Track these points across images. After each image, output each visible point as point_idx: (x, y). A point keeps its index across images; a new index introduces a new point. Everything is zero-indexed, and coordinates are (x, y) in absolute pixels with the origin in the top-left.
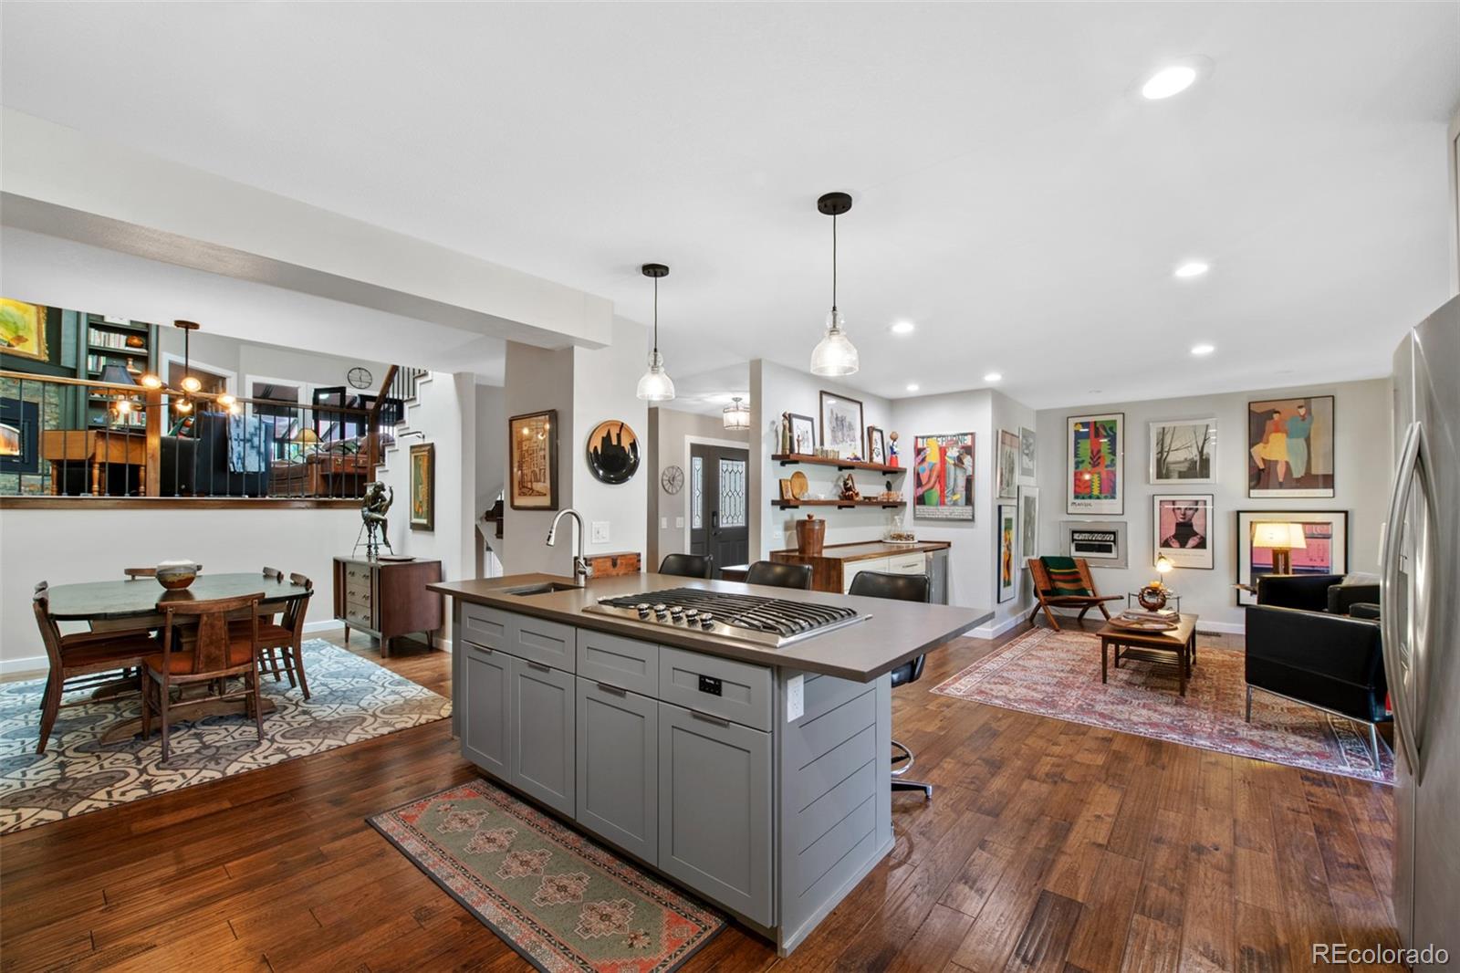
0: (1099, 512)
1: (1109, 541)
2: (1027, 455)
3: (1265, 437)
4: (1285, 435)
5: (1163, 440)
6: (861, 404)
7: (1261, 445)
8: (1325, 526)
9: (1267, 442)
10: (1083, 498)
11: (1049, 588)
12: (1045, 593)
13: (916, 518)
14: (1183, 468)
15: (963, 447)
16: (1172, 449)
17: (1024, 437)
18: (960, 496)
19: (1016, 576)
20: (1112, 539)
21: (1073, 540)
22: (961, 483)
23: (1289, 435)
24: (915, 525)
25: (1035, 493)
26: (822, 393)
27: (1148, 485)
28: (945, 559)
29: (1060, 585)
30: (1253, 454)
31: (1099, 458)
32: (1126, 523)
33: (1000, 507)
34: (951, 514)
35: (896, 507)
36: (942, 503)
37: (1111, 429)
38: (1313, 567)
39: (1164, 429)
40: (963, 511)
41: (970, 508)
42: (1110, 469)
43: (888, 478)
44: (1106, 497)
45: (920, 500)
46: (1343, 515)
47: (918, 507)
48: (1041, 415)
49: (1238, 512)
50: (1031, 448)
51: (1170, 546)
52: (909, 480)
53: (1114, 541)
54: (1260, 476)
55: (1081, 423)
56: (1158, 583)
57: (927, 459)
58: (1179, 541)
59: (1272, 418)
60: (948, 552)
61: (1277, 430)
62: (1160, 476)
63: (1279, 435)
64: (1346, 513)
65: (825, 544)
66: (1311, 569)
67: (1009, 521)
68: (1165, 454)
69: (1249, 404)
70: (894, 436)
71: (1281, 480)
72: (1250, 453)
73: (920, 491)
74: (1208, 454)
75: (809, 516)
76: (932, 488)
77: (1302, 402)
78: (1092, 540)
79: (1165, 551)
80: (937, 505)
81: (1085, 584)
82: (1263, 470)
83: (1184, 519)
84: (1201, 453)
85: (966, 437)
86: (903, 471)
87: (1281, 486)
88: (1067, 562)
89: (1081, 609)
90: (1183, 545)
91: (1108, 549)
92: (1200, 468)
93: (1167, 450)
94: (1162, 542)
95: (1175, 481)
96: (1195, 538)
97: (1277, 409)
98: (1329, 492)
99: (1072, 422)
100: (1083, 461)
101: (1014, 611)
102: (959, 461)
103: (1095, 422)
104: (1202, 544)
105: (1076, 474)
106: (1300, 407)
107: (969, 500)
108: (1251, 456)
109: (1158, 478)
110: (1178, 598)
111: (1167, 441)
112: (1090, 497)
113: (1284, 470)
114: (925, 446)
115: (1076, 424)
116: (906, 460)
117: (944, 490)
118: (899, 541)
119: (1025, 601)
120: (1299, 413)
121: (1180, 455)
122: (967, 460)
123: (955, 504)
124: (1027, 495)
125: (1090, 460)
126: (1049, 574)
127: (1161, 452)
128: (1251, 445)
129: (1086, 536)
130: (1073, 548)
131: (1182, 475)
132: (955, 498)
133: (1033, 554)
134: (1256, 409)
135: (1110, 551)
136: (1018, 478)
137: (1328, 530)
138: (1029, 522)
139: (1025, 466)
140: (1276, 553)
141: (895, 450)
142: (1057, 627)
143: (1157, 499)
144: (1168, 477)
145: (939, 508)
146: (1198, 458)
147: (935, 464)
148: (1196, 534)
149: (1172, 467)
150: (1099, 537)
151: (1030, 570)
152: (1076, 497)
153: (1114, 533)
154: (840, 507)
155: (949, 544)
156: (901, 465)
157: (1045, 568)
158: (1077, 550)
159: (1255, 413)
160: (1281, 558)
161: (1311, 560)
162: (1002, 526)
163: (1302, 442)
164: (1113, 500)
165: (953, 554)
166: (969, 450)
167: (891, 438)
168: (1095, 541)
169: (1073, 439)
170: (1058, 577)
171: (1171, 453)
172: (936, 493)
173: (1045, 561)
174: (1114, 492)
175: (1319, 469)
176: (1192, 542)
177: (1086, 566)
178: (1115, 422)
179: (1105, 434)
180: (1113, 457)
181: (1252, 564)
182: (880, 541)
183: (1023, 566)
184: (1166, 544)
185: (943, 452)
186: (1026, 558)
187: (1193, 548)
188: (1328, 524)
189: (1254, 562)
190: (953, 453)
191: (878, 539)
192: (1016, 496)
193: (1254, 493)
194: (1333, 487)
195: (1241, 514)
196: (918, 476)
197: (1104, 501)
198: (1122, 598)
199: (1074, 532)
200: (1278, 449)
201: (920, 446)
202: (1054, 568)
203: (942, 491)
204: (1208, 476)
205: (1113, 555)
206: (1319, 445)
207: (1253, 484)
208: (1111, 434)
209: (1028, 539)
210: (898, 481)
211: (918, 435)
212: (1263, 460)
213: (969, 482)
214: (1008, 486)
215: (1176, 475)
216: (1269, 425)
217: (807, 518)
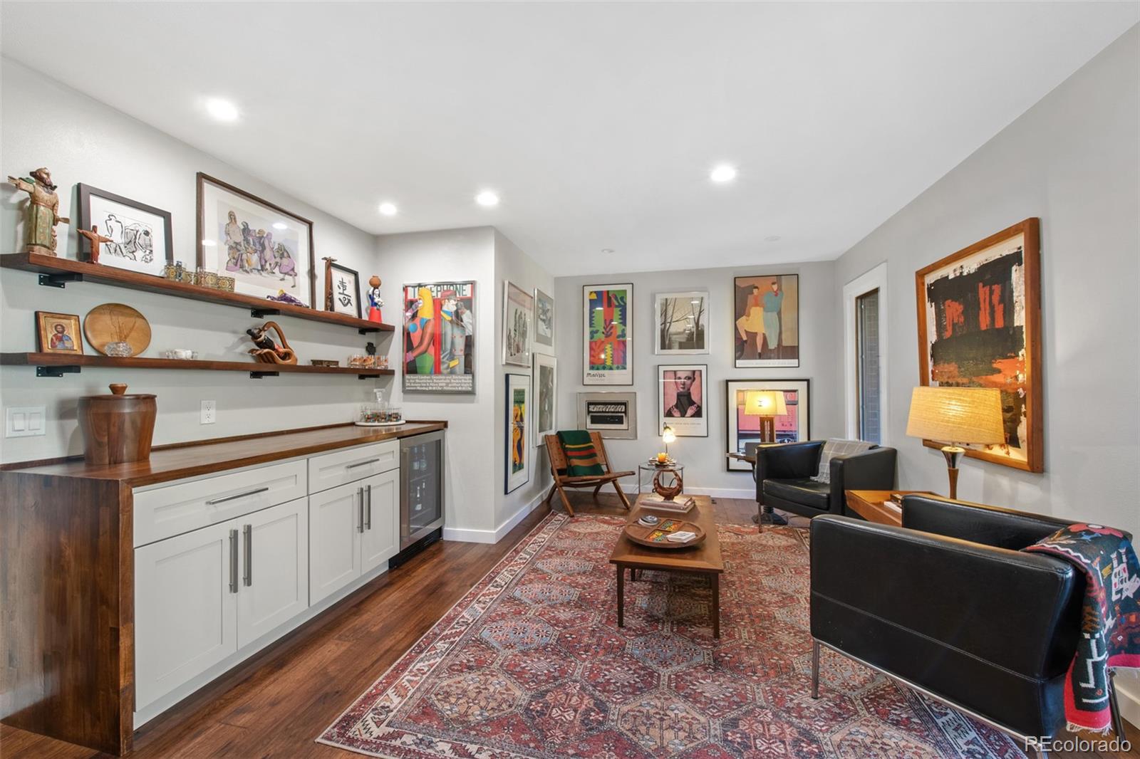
0: (612, 382)
1: (621, 412)
2: (544, 321)
3: (747, 311)
4: (762, 309)
5: (666, 310)
6: (310, 224)
7: (744, 317)
8: (793, 393)
9: (748, 316)
10: (598, 369)
11: (565, 467)
12: (561, 472)
13: (405, 391)
14: (683, 339)
15: (462, 300)
16: (674, 320)
17: (539, 300)
18: (459, 363)
19: (531, 455)
20: (623, 410)
21: (589, 412)
22: (460, 344)
23: (766, 310)
24: (404, 400)
25: (552, 363)
26: (201, 177)
27: (654, 356)
28: (439, 445)
29: (576, 462)
30: (738, 325)
31: (612, 327)
32: (635, 393)
33: (507, 376)
34: (447, 386)
35: (377, 376)
36: (437, 370)
37: (622, 299)
38: (785, 431)
39: (666, 299)
40: (463, 382)
41: (469, 377)
42: (621, 339)
43: (370, 338)
44: (618, 368)
45: (411, 368)
46: (806, 383)
47: (407, 377)
48: (559, 281)
49: (727, 381)
50: (549, 314)
51: (673, 416)
52: (397, 340)
53: (625, 412)
54: (745, 347)
55: (595, 292)
56: (664, 454)
57: (419, 314)
58: (680, 411)
59: (753, 293)
60: (444, 433)
61: (756, 305)
62: (663, 347)
63: (758, 308)
64: (808, 381)
65: (154, 443)
66: (783, 433)
67: (519, 394)
68: (668, 325)
69: (735, 278)
70: (375, 282)
71: (759, 351)
72: (735, 325)
73: (411, 356)
74: (703, 325)
75: (113, 388)
76: (426, 351)
77: (775, 279)
78: (606, 412)
79: (669, 420)
80: (431, 373)
81: (599, 459)
82: (746, 341)
83: (684, 388)
84: (697, 324)
85: (465, 287)
86: (390, 330)
87: (761, 356)
88: (582, 436)
89: (595, 487)
90: (683, 415)
91: (620, 421)
92: (696, 339)
93: (669, 321)
94: (666, 411)
95: (676, 351)
96: (693, 407)
97: (756, 285)
98: (794, 362)
99: (588, 290)
100: (597, 332)
101: (528, 496)
102: (458, 315)
103: (608, 292)
104: (698, 414)
105: (591, 343)
106: (773, 283)
107: (469, 368)
108: (736, 328)
109: (662, 349)
110: (682, 469)
111: (670, 313)
112: (604, 368)
113: (762, 341)
114: (417, 297)
115: (591, 293)
116: (393, 315)
117: (440, 355)
118: (376, 424)
119: (542, 481)
120: (773, 289)
121: (681, 327)
122: (466, 316)
123: (452, 372)
124: (544, 364)
125: (604, 330)
126: (565, 450)
127: (664, 323)
128: (737, 316)
129: (601, 408)
130: (589, 420)
131: (682, 346)
132: (452, 364)
133: (551, 428)
134: (741, 284)
135: (621, 422)
136: (531, 345)
137: (795, 396)
138: (546, 394)
139: (541, 332)
140: (762, 420)
141: (376, 300)
142: (572, 513)
143: (662, 369)
144: (670, 348)
145: (434, 377)
146: (694, 330)
147: (429, 320)
148: (694, 403)
149: (674, 337)
150: (612, 408)
151: (546, 446)
152: (592, 368)
153: (625, 404)
154: (256, 375)
155: (445, 424)
156: (386, 320)
157: (562, 444)
158: (592, 422)
159: (739, 287)
160: (767, 425)
161: (783, 425)
162: (512, 400)
163: (775, 315)
164: (624, 371)
165: (450, 437)
166: (468, 303)
167: (371, 284)
168: (608, 412)
169: (588, 308)
170: (574, 454)
171: (673, 324)
172: (429, 360)
173: (560, 435)
174: (625, 362)
175: (787, 342)
176: (690, 411)
177: (601, 439)
178: (625, 291)
179: (617, 304)
180: (624, 327)
181: (738, 430)
182: (353, 424)
183: (540, 443)
184: (669, 414)
185: (438, 305)
186: (543, 434)
187: (692, 416)
188: (795, 391)
189: (740, 429)
190: (450, 306)
191: (349, 421)
192: (531, 365)
193: (740, 363)
194: (798, 358)
195: (730, 383)
196: (407, 335)
197: (615, 372)
198: (634, 474)
199: (589, 404)
200: (757, 321)
201: (410, 297)
202: (569, 444)
203: (437, 354)
204: (703, 348)
205: (624, 426)
206: (787, 318)
207: (738, 354)
208: (622, 304)
209: (545, 415)
210: (384, 343)
211: (407, 283)
212: (746, 332)
213: (469, 343)
214: (518, 352)
215: (677, 345)
216: (750, 299)
217: (108, 392)
